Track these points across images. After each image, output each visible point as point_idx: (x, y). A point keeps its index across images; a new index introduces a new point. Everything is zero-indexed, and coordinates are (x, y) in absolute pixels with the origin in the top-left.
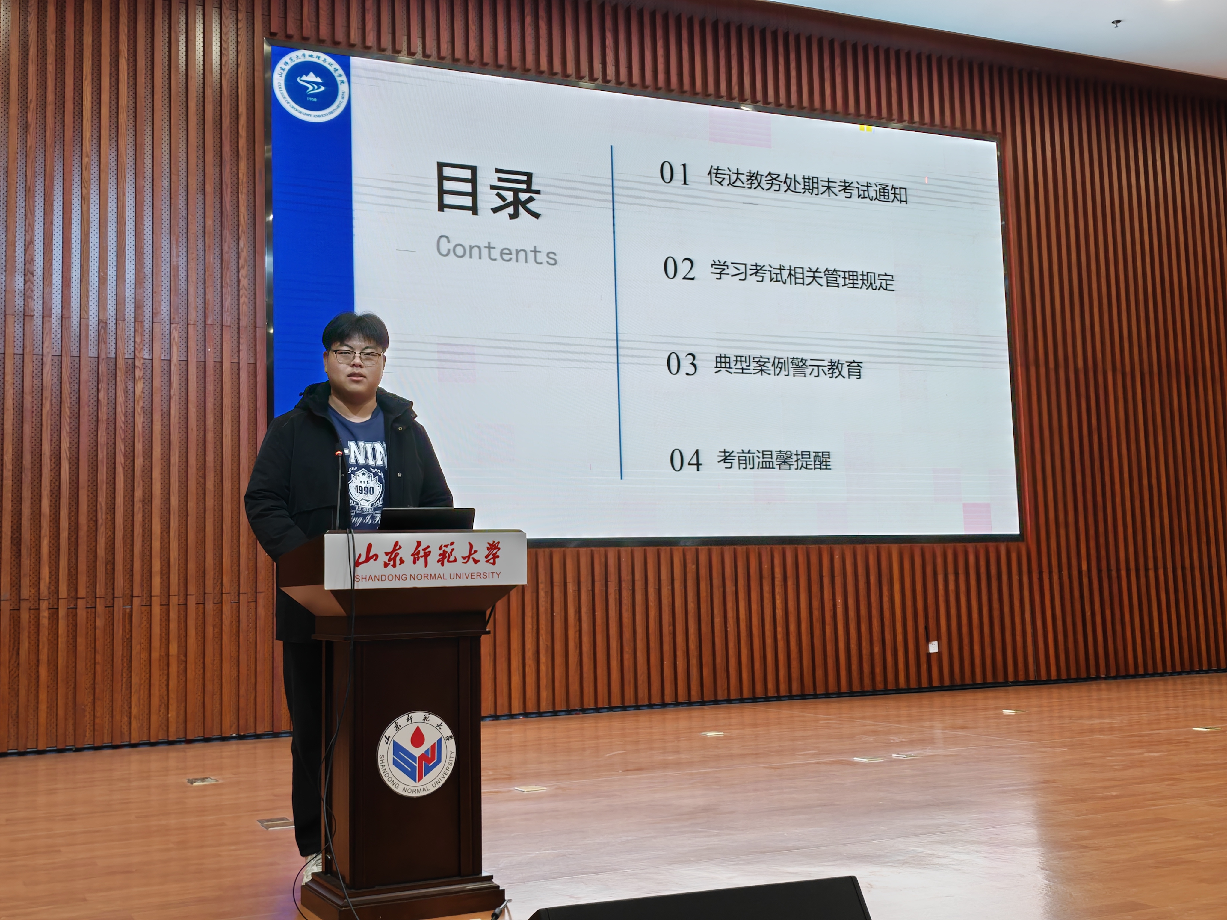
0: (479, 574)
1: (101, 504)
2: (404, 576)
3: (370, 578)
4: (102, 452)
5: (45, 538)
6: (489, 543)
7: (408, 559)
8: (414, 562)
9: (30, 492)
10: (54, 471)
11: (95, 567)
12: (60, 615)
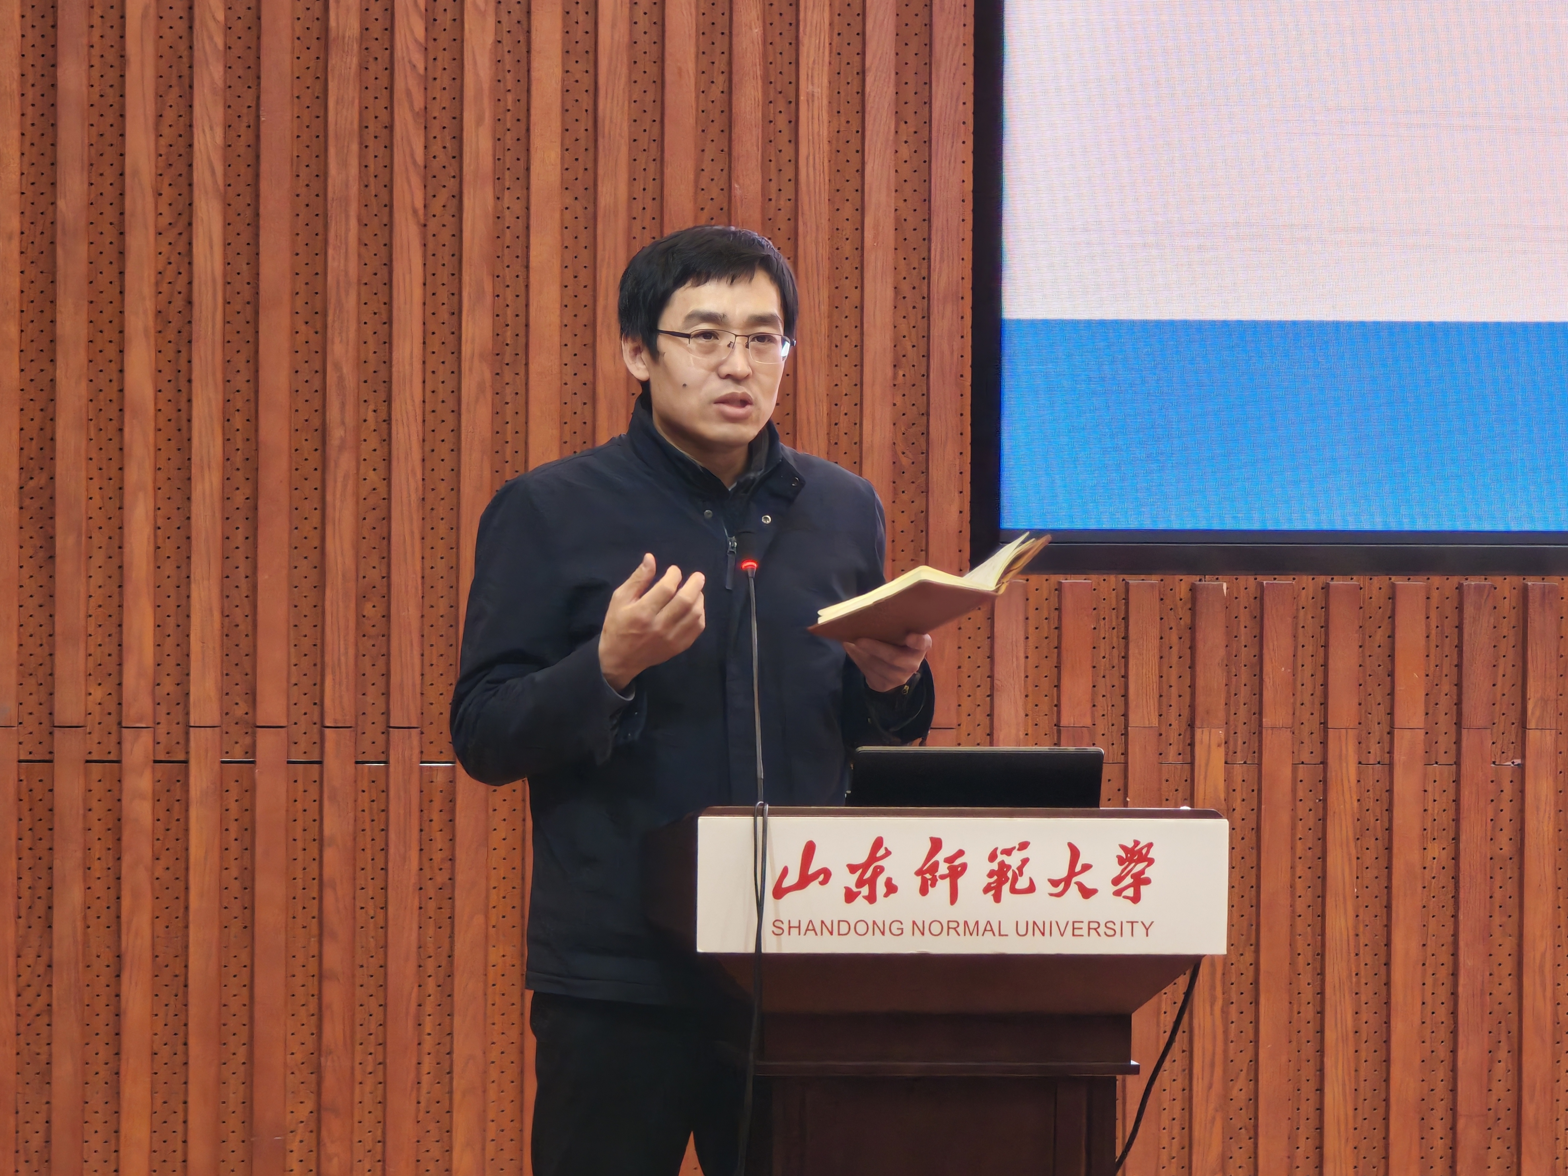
0: (1095, 925)
1: (337, 367)
2: (896, 926)
3: (811, 927)
4: (344, 164)
5: (141, 495)
6: (1123, 847)
7: (909, 884)
8: (924, 891)
9: (83, 317)
10: (171, 235)
11: (319, 607)
12: (195, 791)
